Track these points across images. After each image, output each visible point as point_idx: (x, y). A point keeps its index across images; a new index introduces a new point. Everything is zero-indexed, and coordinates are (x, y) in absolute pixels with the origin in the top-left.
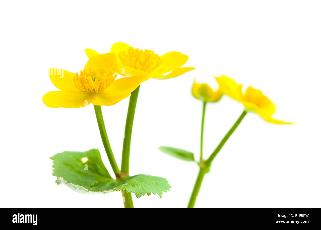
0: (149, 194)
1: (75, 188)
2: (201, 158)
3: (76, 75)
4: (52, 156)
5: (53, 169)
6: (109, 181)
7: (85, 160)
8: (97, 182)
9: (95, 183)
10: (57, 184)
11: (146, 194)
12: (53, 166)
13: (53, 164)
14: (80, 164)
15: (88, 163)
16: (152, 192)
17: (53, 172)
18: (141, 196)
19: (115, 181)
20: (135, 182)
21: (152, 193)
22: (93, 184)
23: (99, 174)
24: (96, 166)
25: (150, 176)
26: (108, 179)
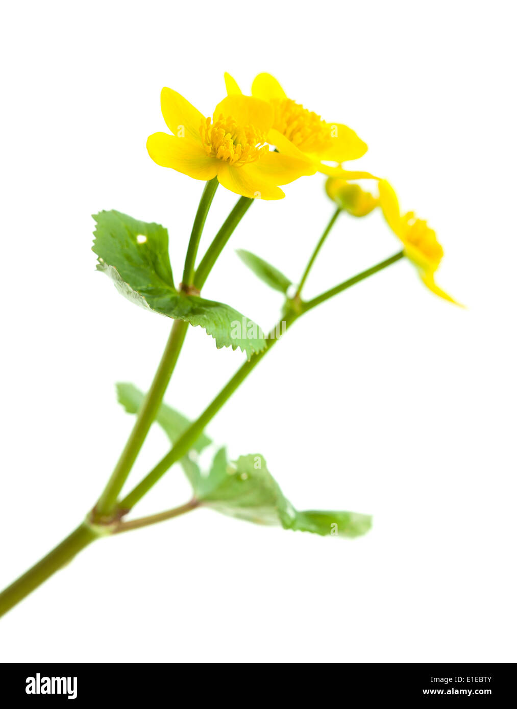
0: (234, 348)
1: (128, 292)
2: (297, 295)
3: (206, 120)
4: (96, 213)
5: (94, 238)
6: (169, 292)
7: (142, 239)
8: (150, 286)
9: (148, 286)
10: (96, 269)
11: (231, 346)
12: (95, 233)
13: (95, 229)
14: (132, 243)
15: (145, 245)
16: (241, 347)
17: (93, 244)
18: (222, 347)
19: (178, 296)
20: (219, 319)
21: (239, 348)
22: (144, 287)
23: (158, 273)
24: (156, 257)
25: (237, 311)
26: (167, 287)
